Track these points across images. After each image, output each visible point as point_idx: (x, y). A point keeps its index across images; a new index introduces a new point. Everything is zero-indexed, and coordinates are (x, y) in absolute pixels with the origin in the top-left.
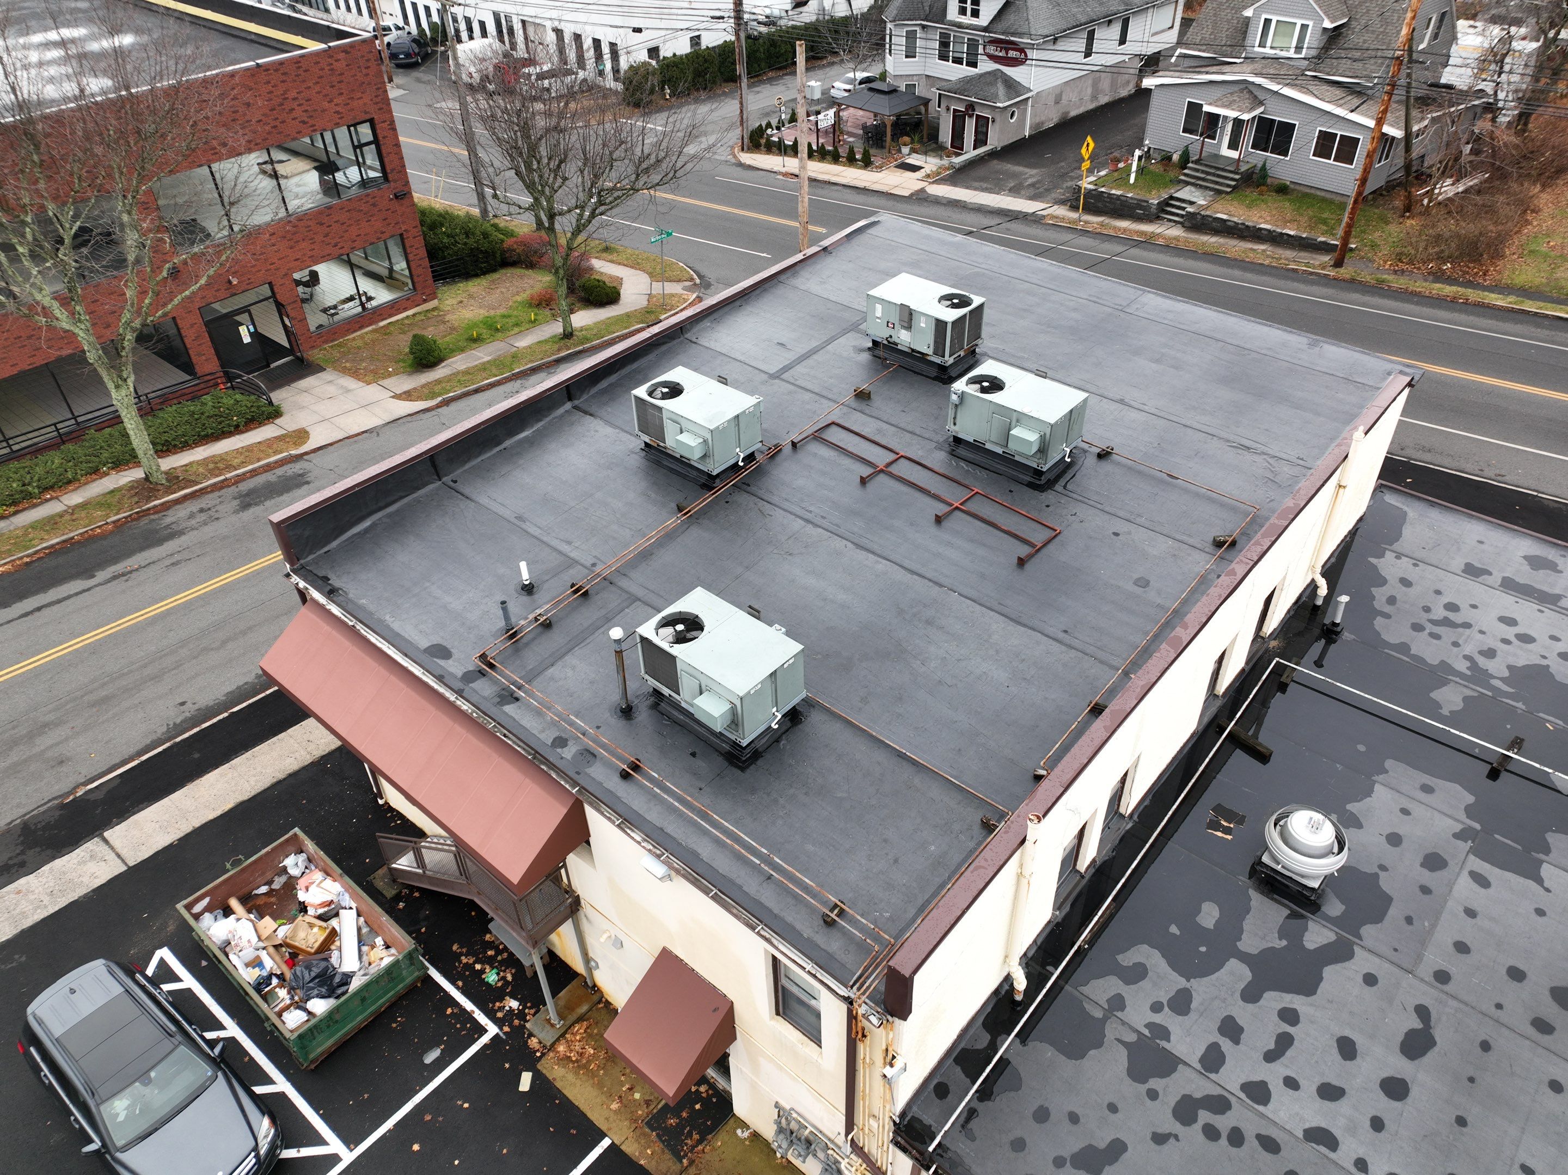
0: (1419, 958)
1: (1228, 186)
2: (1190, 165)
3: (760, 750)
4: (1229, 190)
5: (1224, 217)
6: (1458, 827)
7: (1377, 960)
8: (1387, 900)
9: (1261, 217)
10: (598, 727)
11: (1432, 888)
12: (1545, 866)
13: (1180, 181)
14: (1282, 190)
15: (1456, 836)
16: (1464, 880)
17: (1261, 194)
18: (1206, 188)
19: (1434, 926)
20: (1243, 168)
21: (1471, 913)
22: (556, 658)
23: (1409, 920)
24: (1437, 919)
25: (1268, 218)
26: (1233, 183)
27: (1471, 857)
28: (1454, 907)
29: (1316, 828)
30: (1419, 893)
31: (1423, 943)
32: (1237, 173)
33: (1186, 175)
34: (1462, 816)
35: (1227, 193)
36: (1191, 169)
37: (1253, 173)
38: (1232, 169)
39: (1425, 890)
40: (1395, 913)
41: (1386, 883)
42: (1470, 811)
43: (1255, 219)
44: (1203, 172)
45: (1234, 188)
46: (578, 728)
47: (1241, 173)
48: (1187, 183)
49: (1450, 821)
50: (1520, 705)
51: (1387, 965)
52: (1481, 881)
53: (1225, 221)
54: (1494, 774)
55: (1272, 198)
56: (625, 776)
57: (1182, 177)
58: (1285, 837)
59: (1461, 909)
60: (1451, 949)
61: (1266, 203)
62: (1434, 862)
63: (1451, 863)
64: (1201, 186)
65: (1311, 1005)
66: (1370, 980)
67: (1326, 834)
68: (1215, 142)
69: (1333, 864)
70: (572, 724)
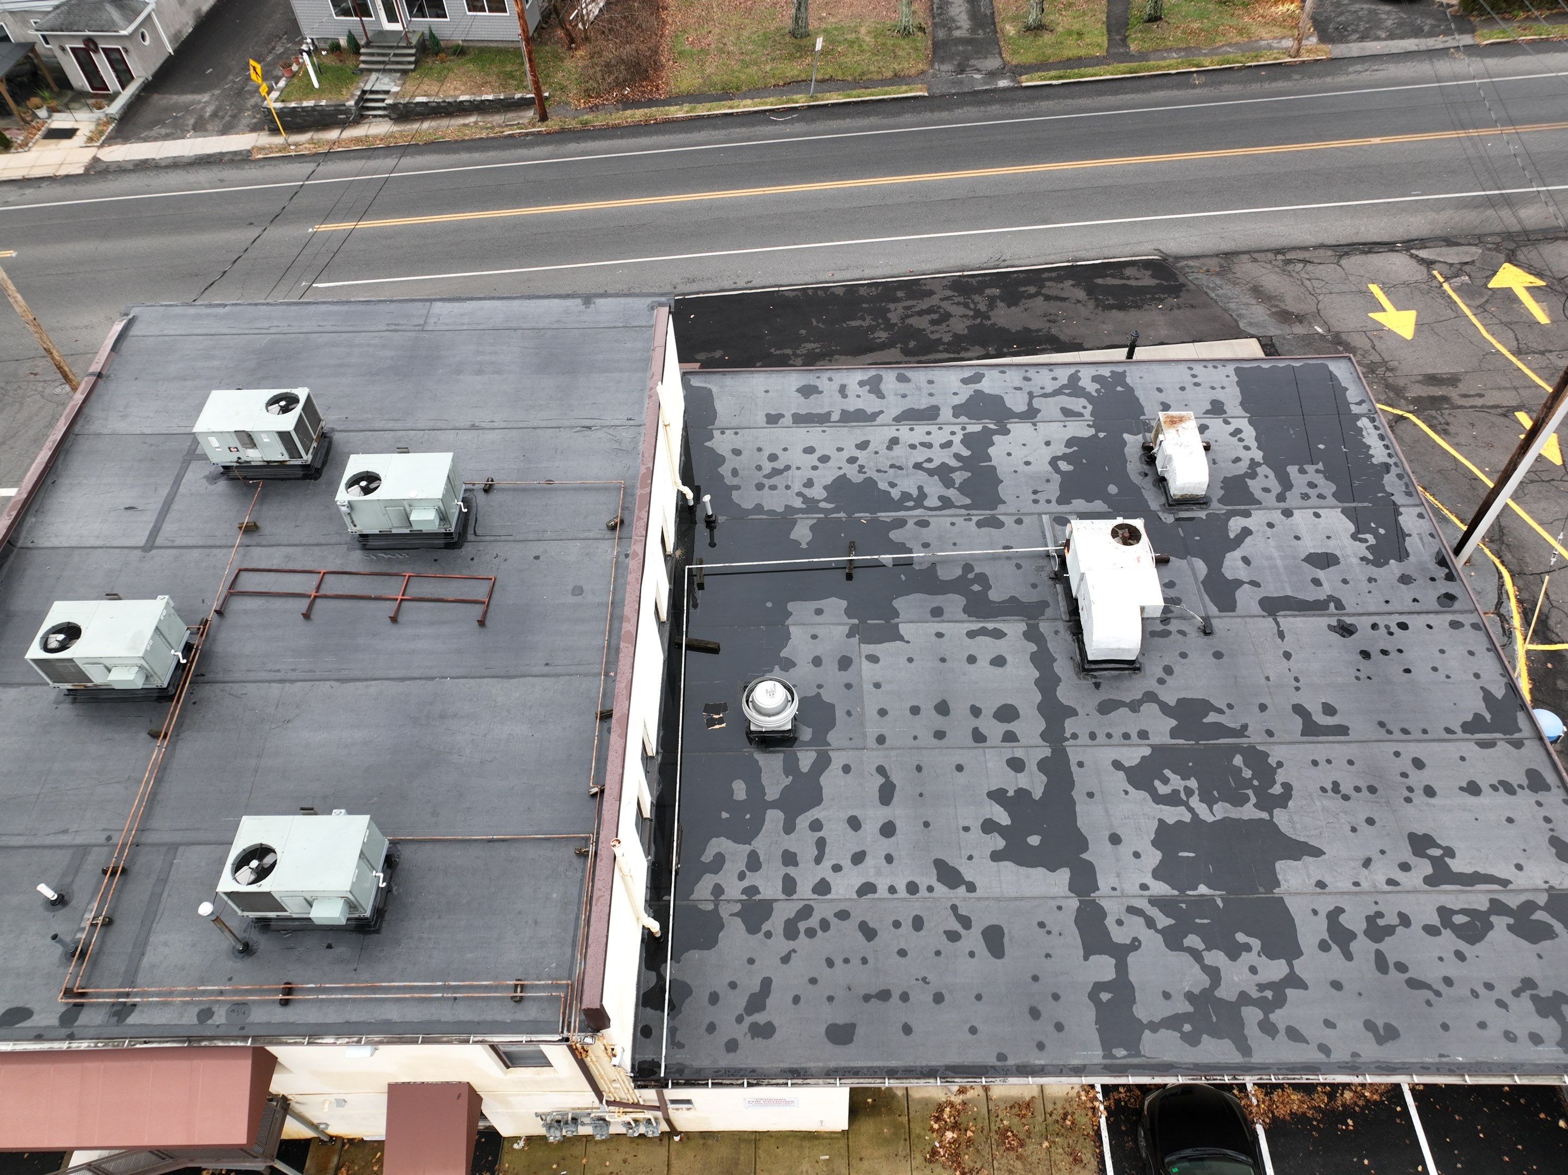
0: (864, 735)
1: (410, 63)
2: (362, 50)
3: (381, 907)
4: (412, 67)
5: (424, 99)
6: (846, 629)
7: (844, 753)
8: (831, 707)
9: (455, 89)
10: (230, 979)
11: (852, 682)
12: (900, 625)
13: (362, 70)
14: (460, 51)
15: (849, 636)
16: (866, 665)
17: (442, 62)
18: (391, 71)
19: (863, 708)
20: (414, 41)
21: (877, 686)
22: (141, 946)
23: (849, 713)
24: (863, 702)
25: (463, 88)
26: (413, 59)
27: (862, 645)
28: (868, 687)
29: (771, 693)
30: (846, 690)
31: (862, 724)
32: (411, 48)
33: (364, 62)
34: (845, 619)
35: (413, 70)
36: (365, 54)
37: (424, 40)
38: (405, 45)
39: (848, 686)
40: (840, 714)
41: (827, 697)
42: (849, 613)
43: (452, 93)
44: (379, 55)
45: (416, 63)
46: (212, 993)
47: (415, 47)
48: (370, 71)
49: (841, 628)
50: (842, 515)
51: (851, 753)
52: (873, 659)
53: (426, 103)
54: (849, 577)
55: (454, 63)
56: (285, 1003)
57: (362, 66)
58: (759, 711)
59: (872, 686)
60: (878, 717)
61: (453, 72)
62: (845, 663)
63: (853, 658)
64: (384, 71)
65: (824, 809)
66: (846, 769)
67: (781, 693)
68: (374, 19)
69: (792, 710)
70: (204, 993)
